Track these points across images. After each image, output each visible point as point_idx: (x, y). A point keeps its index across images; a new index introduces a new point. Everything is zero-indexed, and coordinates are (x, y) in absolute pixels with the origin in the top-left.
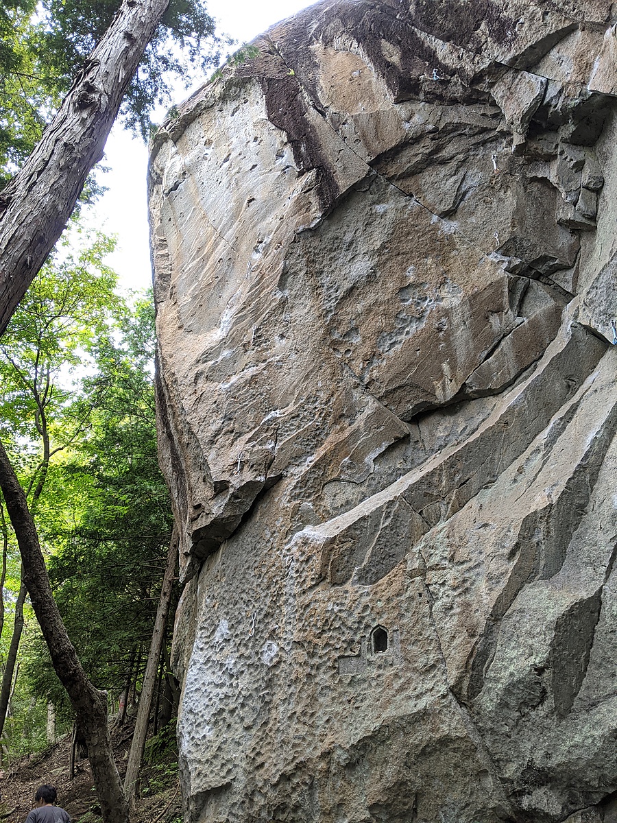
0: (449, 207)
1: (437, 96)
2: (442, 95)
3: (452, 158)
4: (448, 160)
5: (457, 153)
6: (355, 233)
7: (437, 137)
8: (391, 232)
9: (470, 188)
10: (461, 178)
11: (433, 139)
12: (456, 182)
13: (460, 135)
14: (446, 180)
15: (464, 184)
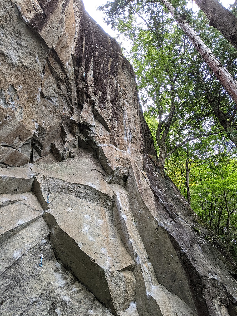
0: (45, 95)
1: (78, 76)
2: (78, 78)
3: (60, 89)
4: (59, 88)
5: (62, 91)
6: (25, 46)
7: (66, 80)
8: (31, 69)
9: (53, 101)
10: (55, 96)
11: (65, 78)
12: (53, 94)
13: (67, 90)
14: (53, 89)
15: (53, 98)
